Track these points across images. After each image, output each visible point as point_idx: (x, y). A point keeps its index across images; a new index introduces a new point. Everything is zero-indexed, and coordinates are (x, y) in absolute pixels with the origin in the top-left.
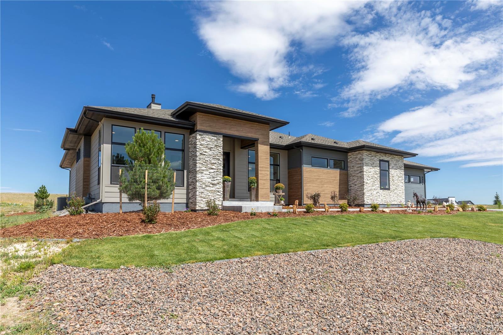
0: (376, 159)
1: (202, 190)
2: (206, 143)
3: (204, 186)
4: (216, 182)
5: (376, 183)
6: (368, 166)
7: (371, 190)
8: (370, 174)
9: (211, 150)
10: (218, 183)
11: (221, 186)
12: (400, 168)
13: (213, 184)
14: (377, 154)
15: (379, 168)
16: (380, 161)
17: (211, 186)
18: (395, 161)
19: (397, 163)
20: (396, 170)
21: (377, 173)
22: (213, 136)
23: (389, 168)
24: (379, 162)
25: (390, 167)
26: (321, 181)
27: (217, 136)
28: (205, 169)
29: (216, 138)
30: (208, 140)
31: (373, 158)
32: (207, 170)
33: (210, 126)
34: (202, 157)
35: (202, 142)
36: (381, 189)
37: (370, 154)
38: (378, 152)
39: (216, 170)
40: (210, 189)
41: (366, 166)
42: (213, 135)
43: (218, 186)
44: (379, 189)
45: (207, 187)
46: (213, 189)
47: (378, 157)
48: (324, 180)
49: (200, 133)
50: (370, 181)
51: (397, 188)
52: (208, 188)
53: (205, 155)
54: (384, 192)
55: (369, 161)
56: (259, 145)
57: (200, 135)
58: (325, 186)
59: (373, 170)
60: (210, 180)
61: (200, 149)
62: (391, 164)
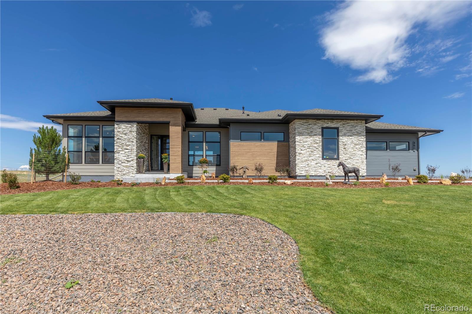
0: (316, 127)
1: (119, 166)
2: (122, 130)
3: (120, 163)
4: (130, 159)
5: (315, 153)
6: (302, 135)
7: (307, 160)
8: (306, 143)
9: (126, 135)
10: (132, 160)
11: (134, 162)
12: (358, 134)
13: (128, 161)
14: (317, 122)
15: (321, 137)
16: (323, 128)
17: (127, 162)
18: (349, 127)
19: (353, 129)
20: (351, 137)
21: (318, 142)
22: (128, 124)
23: (338, 136)
24: (321, 130)
25: (340, 135)
26: (253, 154)
27: (132, 123)
28: (121, 150)
29: (130, 125)
30: (124, 127)
31: (311, 126)
32: (123, 150)
33: (126, 117)
34: (118, 141)
35: (118, 130)
36: (323, 159)
37: (305, 123)
38: (320, 119)
39: (130, 150)
40: (125, 165)
41: (299, 135)
42: (128, 123)
43: (132, 163)
44: (321, 159)
45: (123, 163)
46: (128, 164)
47: (319, 125)
48: (256, 153)
49: (117, 123)
50: (305, 151)
51: (352, 157)
52: (123, 164)
53: (121, 139)
54: (329, 163)
55: (304, 130)
56: (170, 127)
57: (117, 124)
58: (258, 158)
59: (311, 139)
60: (125, 158)
61: (117, 135)
62: (342, 130)
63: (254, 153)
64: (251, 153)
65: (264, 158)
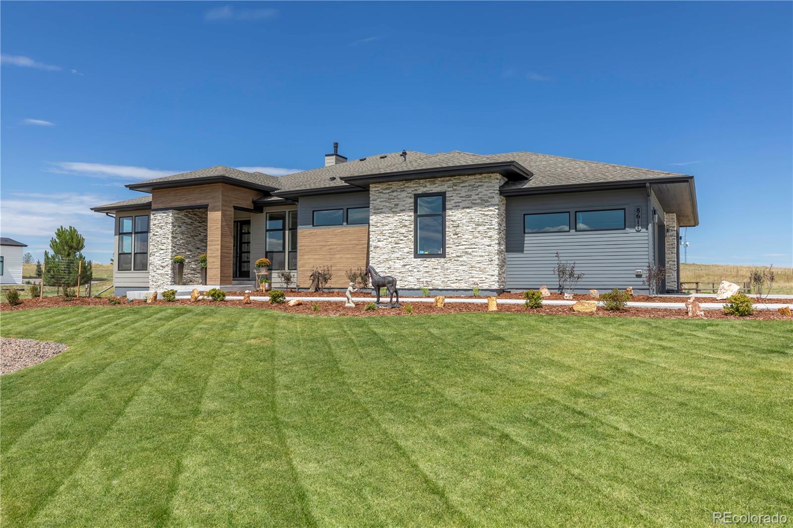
0: (404, 194)
1: (153, 274)
2: (157, 222)
3: (155, 270)
4: (165, 264)
5: (401, 246)
6: (381, 213)
7: (387, 260)
8: (387, 228)
9: (162, 229)
10: (167, 265)
11: (169, 268)
12: (484, 202)
13: (162, 267)
14: (406, 185)
15: (412, 214)
16: (417, 196)
17: (161, 268)
18: (464, 190)
19: (473, 193)
20: (468, 210)
21: (407, 223)
22: (164, 213)
23: (444, 209)
24: (412, 200)
25: (447, 206)
26: (330, 249)
27: (167, 211)
28: (156, 250)
29: (166, 214)
30: (159, 218)
31: (395, 194)
32: (158, 251)
33: (162, 202)
34: (154, 237)
35: (154, 222)
36: (417, 256)
37: (386, 189)
38: (411, 180)
39: (165, 251)
40: (160, 273)
41: (375, 213)
42: (164, 211)
43: (166, 269)
44: (412, 256)
45: (158, 270)
46: (163, 272)
47: (409, 190)
48: (335, 247)
49: (153, 212)
50: (384, 243)
51: (470, 251)
52: (159, 272)
53: (156, 235)
54: (426, 264)
55: (384, 204)
56: (208, 212)
57: (153, 214)
58: (338, 256)
59: (396, 218)
60: (160, 262)
61: (153, 230)
62: (453, 198)
63: (331, 247)
64: (328, 248)
65: (348, 256)
